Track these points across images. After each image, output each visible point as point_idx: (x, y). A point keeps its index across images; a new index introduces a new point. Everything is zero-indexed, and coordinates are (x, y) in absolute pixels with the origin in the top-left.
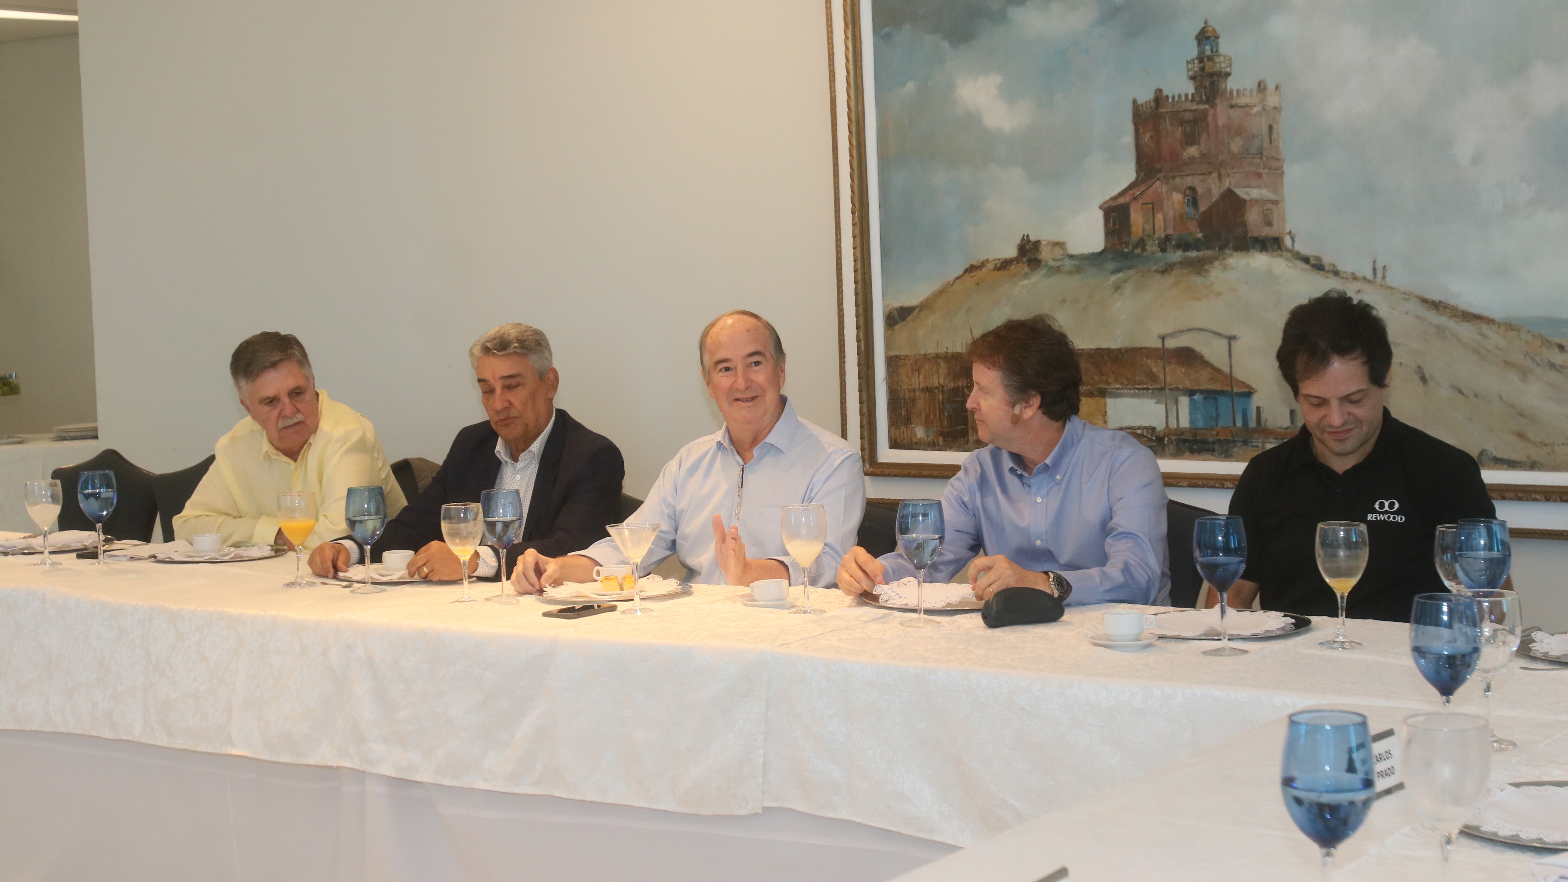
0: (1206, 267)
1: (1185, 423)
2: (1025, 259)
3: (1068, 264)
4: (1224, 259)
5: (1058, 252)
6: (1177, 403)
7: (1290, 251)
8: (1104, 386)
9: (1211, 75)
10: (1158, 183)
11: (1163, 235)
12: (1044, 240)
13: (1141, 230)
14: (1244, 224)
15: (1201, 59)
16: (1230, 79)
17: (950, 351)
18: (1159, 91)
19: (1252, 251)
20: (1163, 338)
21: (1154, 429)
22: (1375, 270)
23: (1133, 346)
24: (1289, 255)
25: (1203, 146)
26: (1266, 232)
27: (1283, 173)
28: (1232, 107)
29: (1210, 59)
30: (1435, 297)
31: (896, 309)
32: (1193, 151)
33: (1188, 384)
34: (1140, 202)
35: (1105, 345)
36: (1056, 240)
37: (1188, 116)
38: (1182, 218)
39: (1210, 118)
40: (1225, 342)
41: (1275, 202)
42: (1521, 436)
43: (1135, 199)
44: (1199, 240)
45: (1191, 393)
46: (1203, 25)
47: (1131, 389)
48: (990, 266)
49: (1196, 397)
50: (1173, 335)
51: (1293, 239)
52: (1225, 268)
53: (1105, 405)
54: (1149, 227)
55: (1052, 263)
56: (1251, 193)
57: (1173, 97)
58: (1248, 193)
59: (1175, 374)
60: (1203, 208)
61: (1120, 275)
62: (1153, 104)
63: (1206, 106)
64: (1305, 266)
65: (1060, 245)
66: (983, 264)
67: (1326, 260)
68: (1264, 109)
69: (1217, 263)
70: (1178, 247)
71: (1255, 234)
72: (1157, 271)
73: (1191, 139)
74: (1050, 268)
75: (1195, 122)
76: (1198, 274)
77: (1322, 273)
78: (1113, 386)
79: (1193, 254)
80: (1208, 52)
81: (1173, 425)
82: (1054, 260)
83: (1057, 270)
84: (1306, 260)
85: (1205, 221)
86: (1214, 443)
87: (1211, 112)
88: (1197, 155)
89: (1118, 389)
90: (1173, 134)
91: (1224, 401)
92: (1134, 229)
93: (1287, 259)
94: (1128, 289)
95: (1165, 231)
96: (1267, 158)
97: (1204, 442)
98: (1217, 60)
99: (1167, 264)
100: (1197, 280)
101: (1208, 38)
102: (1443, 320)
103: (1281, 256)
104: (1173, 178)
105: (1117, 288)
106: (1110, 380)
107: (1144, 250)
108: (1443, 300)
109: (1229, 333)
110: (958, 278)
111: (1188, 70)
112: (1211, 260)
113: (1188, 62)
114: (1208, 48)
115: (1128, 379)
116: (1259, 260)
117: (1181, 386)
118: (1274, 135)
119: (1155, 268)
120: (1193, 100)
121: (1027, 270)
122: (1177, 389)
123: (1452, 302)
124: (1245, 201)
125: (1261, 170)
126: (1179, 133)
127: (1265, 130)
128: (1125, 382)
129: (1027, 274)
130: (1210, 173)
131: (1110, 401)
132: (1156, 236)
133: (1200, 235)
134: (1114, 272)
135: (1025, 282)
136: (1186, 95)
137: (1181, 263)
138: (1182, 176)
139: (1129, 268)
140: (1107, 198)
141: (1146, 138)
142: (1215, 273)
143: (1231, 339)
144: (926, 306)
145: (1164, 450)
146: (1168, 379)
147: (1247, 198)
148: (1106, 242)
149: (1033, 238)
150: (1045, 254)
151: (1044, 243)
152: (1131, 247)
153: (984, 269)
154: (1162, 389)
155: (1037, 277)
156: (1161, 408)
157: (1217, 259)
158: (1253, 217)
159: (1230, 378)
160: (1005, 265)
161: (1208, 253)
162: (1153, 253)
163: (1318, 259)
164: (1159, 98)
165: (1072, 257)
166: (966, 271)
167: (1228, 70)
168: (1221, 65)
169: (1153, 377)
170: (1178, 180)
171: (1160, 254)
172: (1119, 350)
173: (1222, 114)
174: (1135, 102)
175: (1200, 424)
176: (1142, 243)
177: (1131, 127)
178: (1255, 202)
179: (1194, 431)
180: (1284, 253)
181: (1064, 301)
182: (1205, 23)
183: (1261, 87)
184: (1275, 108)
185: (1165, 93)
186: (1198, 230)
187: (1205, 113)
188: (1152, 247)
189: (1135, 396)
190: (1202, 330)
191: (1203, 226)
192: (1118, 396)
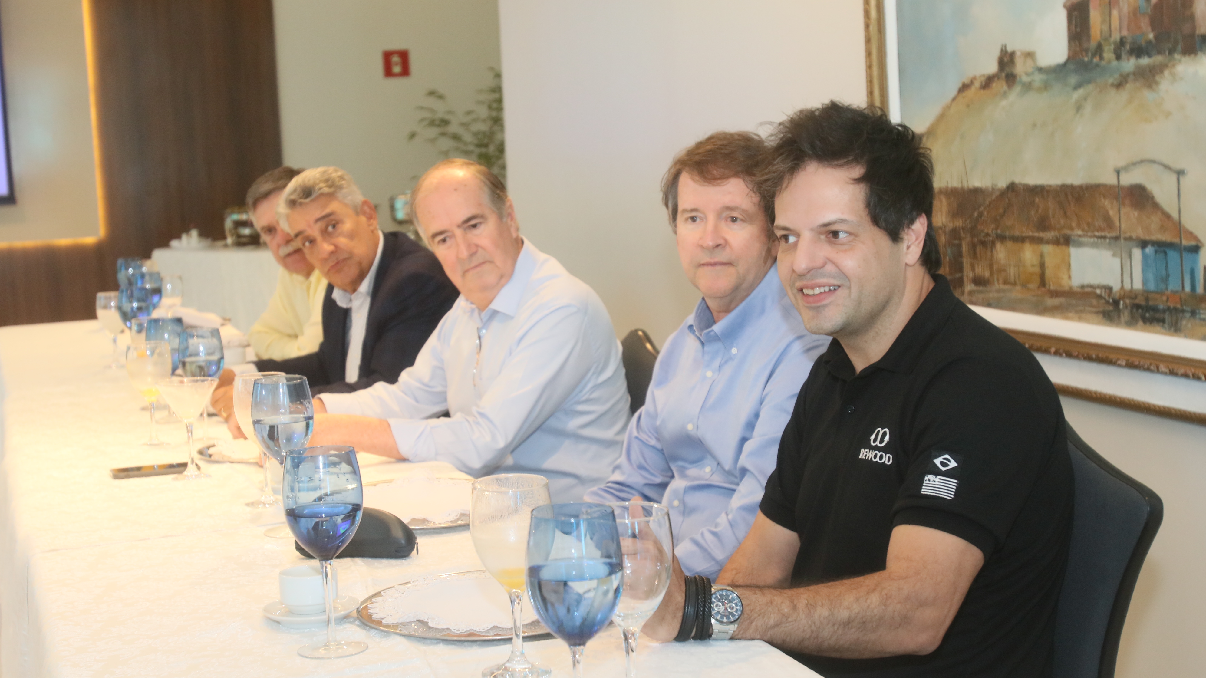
0: (1157, 78)
1: (1138, 285)
2: (1003, 75)
3: (1038, 78)
4: (1174, 66)
5: (1029, 64)
6: (1130, 257)
8: (1067, 232)
11: (1118, 37)
12: (1018, 51)
13: (1099, 33)
14: (1192, 18)
17: (950, 185)
19: (1199, 53)
20: (1118, 172)
21: (1109, 289)
23: (1093, 182)
33: (1140, 233)
35: (1069, 181)
36: (1027, 49)
38: (1136, 14)
40: (1174, 177)
44: (1150, 42)
45: (1143, 244)
47: (1091, 237)
48: (977, 84)
49: (1149, 250)
50: (1126, 168)
52: (1174, 78)
53: (1069, 255)
54: (1105, 28)
55: (1025, 79)
59: (1128, 219)
61: (1081, 91)
65: (1030, 55)
66: (972, 82)
69: (1166, 73)
70: (1131, 52)
72: (1112, 85)
74: (1023, 84)
76: (1150, 87)
78: (1075, 232)
79: (1145, 61)
81: (1127, 286)
82: (1026, 74)
83: (1029, 87)
85: (1156, 16)
86: (1164, 311)
89: (1080, 236)
91: (1173, 255)
92: (1093, 32)
94: (1088, 108)
95: (1120, 31)
97: (1155, 309)
99: (1121, 75)
100: (1148, 95)
105: (1079, 107)
106: (1074, 225)
107: (1101, 58)
109: (1178, 166)
110: (954, 99)
112: (1161, 69)
115: (1088, 224)
117: (1134, 236)
119: (1111, 81)
121: (1005, 87)
122: (1129, 239)
128: (1086, 228)
129: (1005, 92)
131: (1073, 251)
132: (1112, 39)
133: (1151, 36)
134: (1077, 87)
135: (1004, 103)
137: (1134, 74)
139: (1089, 82)
142: (1165, 84)
143: (1180, 173)
144: (931, 132)
145: (1119, 316)
146: (1123, 226)
148: (1069, 49)
149: (1009, 49)
150: (1020, 68)
151: (1018, 54)
152: (1090, 55)
153: (973, 88)
154: (1117, 238)
155: (1014, 95)
156: (1116, 263)
157: (1166, 66)
159: (1178, 227)
160: (988, 82)
161: (1158, 59)
162: (1109, 61)
165: (1040, 70)
166: (960, 90)
169: (1109, 223)
171: (1115, 63)
172: (1081, 187)
175: (1152, 287)
176: (1099, 50)
179: (1146, 293)
181: (1035, 126)
186: (1150, 29)
188: (1108, 54)
189: (1094, 245)
190: (1153, 162)
191: (1155, 23)
192: (1080, 245)
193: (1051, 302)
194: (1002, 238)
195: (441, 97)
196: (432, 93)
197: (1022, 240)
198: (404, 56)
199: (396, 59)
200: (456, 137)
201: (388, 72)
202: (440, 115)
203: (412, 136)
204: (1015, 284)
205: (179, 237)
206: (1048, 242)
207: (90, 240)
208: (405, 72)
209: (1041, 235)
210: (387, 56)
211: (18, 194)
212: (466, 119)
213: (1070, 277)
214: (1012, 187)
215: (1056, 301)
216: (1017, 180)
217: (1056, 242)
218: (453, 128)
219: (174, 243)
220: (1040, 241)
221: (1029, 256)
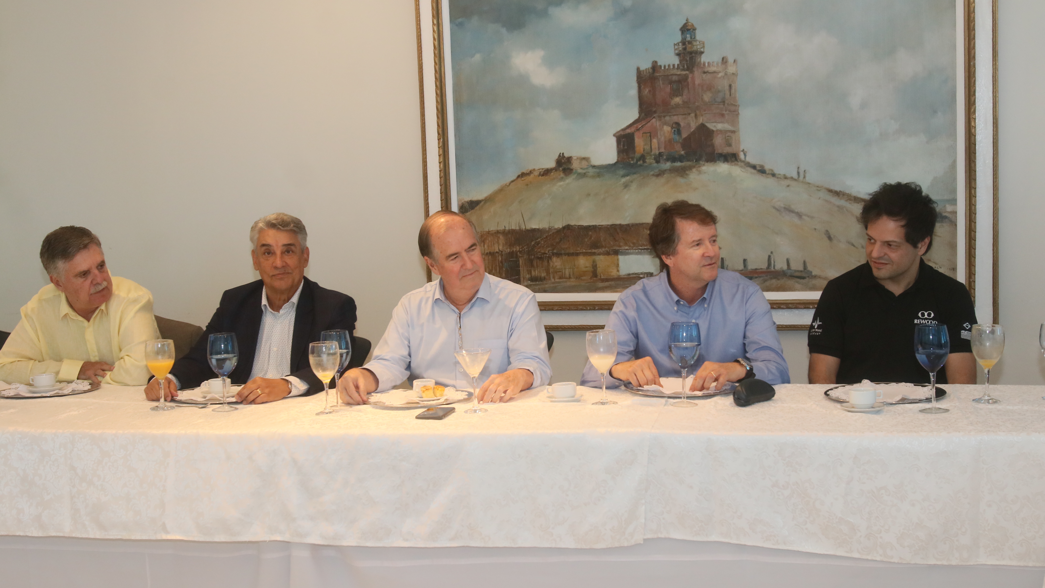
0: (687, 172)
2: (561, 169)
3: (591, 171)
4: (700, 167)
5: (584, 164)
7: (743, 162)
8: (617, 248)
9: (691, 53)
10: (654, 120)
11: (657, 152)
12: (575, 157)
13: (642, 150)
14: (713, 146)
15: (684, 42)
16: (703, 56)
17: (507, 228)
18: (655, 63)
19: (718, 162)
22: (798, 173)
23: (638, 222)
24: (742, 164)
25: (684, 97)
26: (727, 150)
27: (739, 114)
28: (705, 73)
29: (690, 43)
30: (837, 188)
31: (468, 202)
32: (677, 100)
34: (641, 132)
35: (618, 222)
36: (583, 156)
37: (675, 78)
38: (670, 142)
39: (690, 80)
41: (734, 132)
43: (638, 130)
44: (682, 155)
46: (685, 22)
47: (636, 249)
48: (536, 173)
51: (745, 155)
52: (700, 173)
53: (618, 260)
54: (648, 148)
55: (580, 171)
56: (716, 126)
57: (665, 66)
58: (715, 126)
60: (685, 135)
61: (628, 178)
62: (651, 71)
63: (687, 72)
64: (753, 171)
65: (586, 159)
66: (531, 172)
67: (767, 167)
68: (726, 74)
69: (694, 170)
70: (667, 160)
71: (720, 151)
72: (653, 175)
73: (676, 93)
74: (579, 174)
75: (679, 82)
76: (682, 176)
77: (764, 175)
78: (623, 248)
79: (678, 164)
80: (688, 39)
82: (581, 169)
83: (584, 175)
84: (754, 167)
85: (686, 143)
87: (690, 76)
88: (681, 102)
89: (627, 249)
90: (664, 89)
92: (637, 149)
93: (741, 167)
94: (634, 186)
95: (659, 150)
96: (728, 104)
98: (695, 43)
99: (660, 170)
100: (680, 180)
101: (688, 30)
102: (842, 202)
103: (737, 165)
104: (664, 117)
105: (626, 186)
106: (621, 244)
107: (644, 162)
108: (842, 190)
110: (512, 181)
111: (675, 50)
112: (690, 168)
113: (675, 45)
114: (688, 36)
115: (634, 243)
116: (723, 168)
118: (733, 91)
119: (652, 173)
120: (678, 68)
121: (562, 175)
123: (847, 192)
124: (713, 131)
125: (724, 112)
126: (668, 89)
127: (727, 87)
128: (632, 245)
129: (562, 178)
130: (689, 114)
131: (621, 258)
132: (652, 153)
133: (683, 153)
134: (624, 176)
135: (562, 183)
136: (674, 65)
137: (670, 170)
138: (670, 116)
139: (634, 173)
140: (619, 129)
141: (646, 91)
142: (693, 176)
144: (489, 200)
147: (714, 129)
148: (618, 157)
149: (566, 155)
150: (575, 165)
151: (575, 158)
152: (635, 160)
153: (532, 175)
155: (570, 180)
157: (694, 167)
158: (718, 141)
160: (546, 172)
161: (688, 163)
162: (651, 164)
163: (762, 166)
164: (655, 66)
165: (594, 167)
166: (519, 177)
167: (702, 50)
168: (697, 46)
170: (667, 118)
171: (655, 165)
172: (628, 225)
173: (697, 78)
174: (638, 69)
176: (643, 158)
177: (635, 85)
178: (720, 131)
180: (739, 163)
181: (589, 195)
182: (687, 20)
183: (724, 61)
184: (733, 74)
185: (659, 64)
186: (681, 149)
187: (686, 77)
188: (650, 160)
189: (639, 253)
191: (685, 147)
192: (626, 254)
193: (601, 285)
194: (558, 255)
197: (577, 254)
204: (570, 278)
206: (599, 254)
209: (593, 251)
213: (618, 271)
214: (568, 227)
215: (607, 284)
216: (572, 223)
217: (608, 254)
220: (594, 254)
221: (583, 262)
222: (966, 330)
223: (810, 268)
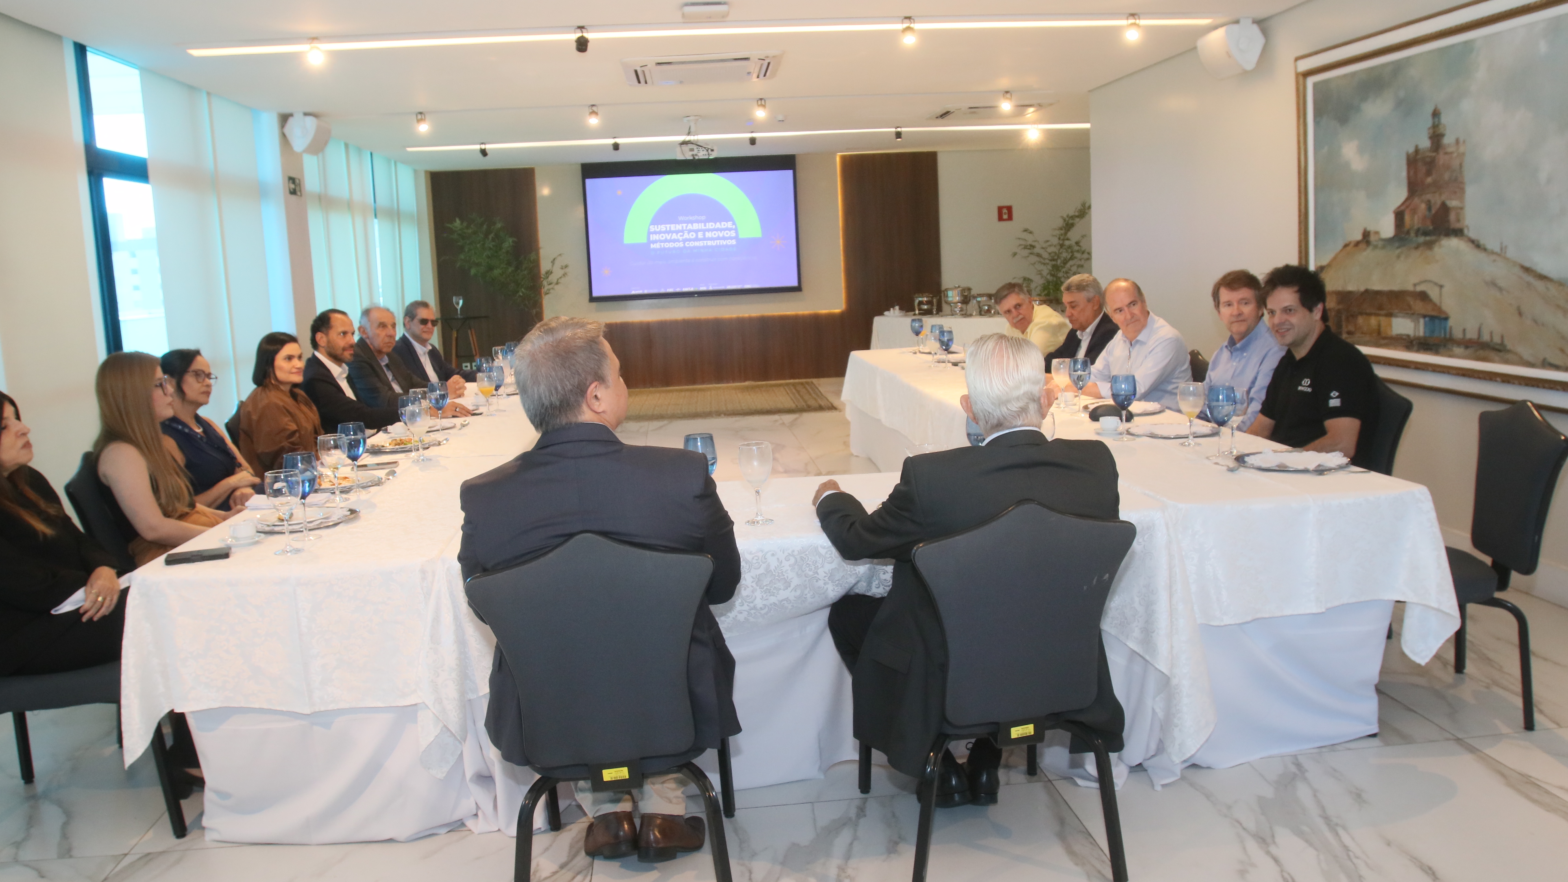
0: (1433, 246)
1: (1421, 334)
2: (1365, 241)
3: (1381, 243)
4: (1440, 241)
5: (1376, 237)
6: (1419, 322)
7: (1467, 236)
8: (1391, 311)
9: (1437, 136)
10: (1416, 198)
11: (1417, 227)
13: (1408, 225)
14: (1448, 221)
15: (1433, 127)
16: (1445, 138)
18: (1417, 147)
19: (1451, 236)
20: (1415, 286)
21: (1408, 336)
23: (1403, 289)
24: (1466, 239)
25: (1434, 176)
26: (1457, 226)
27: (1465, 191)
28: (1446, 153)
29: (1437, 126)
30: (1527, 264)
32: (1429, 180)
33: (1423, 312)
34: (1409, 209)
35: (1393, 289)
36: (1377, 230)
37: (1428, 160)
38: (1425, 218)
39: (1437, 161)
40: (1439, 288)
41: (1461, 208)
42: (1562, 350)
43: (1407, 207)
44: (1431, 230)
45: (1424, 316)
46: (1434, 107)
47: (1401, 313)
48: (1352, 244)
49: (1427, 319)
50: (1418, 284)
51: (1468, 230)
52: (1440, 246)
53: (1391, 321)
54: (1412, 223)
55: (1375, 243)
56: (1453, 203)
57: (1423, 149)
58: (1451, 203)
59: (1418, 306)
60: (1433, 212)
61: (1400, 250)
62: (1414, 154)
63: (1435, 154)
64: (1470, 245)
65: (1377, 233)
66: (1350, 243)
67: (1482, 242)
68: (1458, 154)
69: (1437, 244)
70: (1422, 234)
71: (1453, 227)
72: (1414, 248)
73: (1429, 173)
74: (1374, 245)
75: (1430, 163)
76: (1430, 249)
77: (1479, 249)
78: (1395, 311)
79: (1428, 238)
80: (1436, 123)
81: (1417, 335)
82: (1376, 241)
83: (1376, 247)
84: (1473, 242)
85: (1434, 219)
86: (1432, 345)
87: (1437, 157)
88: (1431, 182)
89: (1397, 313)
90: (1422, 169)
91: (1437, 321)
92: (1406, 224)
93: (1465, 242)
94: (1403, 257)
95: (1418, 225)
96: (1459, 182)
97: (1428, 344)
98: (1440, 127)
99: (1418, 244)
100: (1429, 253)
101: (1436, 115)
102: (1530, 279)
103: (1463, 240)
104: (1422, 195)
105: (1398, 257)
106: (1394, 308)
107: (1409, 236)
108: (1531, 267)
109: (1441, 283)
110: (1341, 251)
111: (1428, 134)
112: (1435, 242)
113: (1428, 129)
114: (1436, 120)
115: (1401, 308)
116: (1454, 242)
117: (1421, 313)
118: (1462, 169)
119: (1413, 246)
120: (1430, 150)
121: (1365, 246)
122: (1418, 314)
123: (1534, 268)
124: (1449, 208)
125: (1457, 190)
126: (1424, 170)
127: (1459, 167)
128: (1400, 310)
129: (1365, 249)
130: (1436, 192)
131: (1394, 319)
132: (1414, 228)
133: (1431, 228)
134: (1398, 248)
135: (1364, 253)
136: (1428, 148)
137: (1423, 244)
138: (1425, 194)
139: (1403, 246)
140: (1396, 207)
141: (1412, 173)
142: (1436, 249)
143: (1441, 287)
144: (1329, 265)
145: (1413, 348)
146: (1416, 309)
147: (1450, 206)
148: (1395, 231)
149: (1368, 229)
150: (1372, 238)
151: (1372, 232)
152: (1404, 234)
153: (1350, 246)
154: (1413, 314)
155: (1369, 250)
156: (1412, 325)
157: (1437, 241)
158: (1452, 217)
159: (1440, 309)
160: (1357, 244)
161: (1433, 238)
162: (1413, 238)
163: (1479, 242)
165: (1382, 240)
166: (1344, 247)
167: (1444, 132)
168: (1441, 130)
169: (1410, 307)
170: (1424, 196)
171: (1415, 238)
172: (1398, 292)
173: (1442, 159)
174: (1407, 153)
175: (1427, 335)
176: (1408, 232)
177: (1406, 167)
178: (1454, 208)
179: (1425, 338)
180: (1464, 238)
181: (1378, 264)
182: (1436, 106)
184: (1462, 153)
185: (1419, 147)
186: (1431, 225)
187: (1434, 157)
188: (1412, 234)
189: (1403, 317)
190: (1430, 281)
191: (1433, 223)
192: (1396, 316)
193: (1383, 342)
194: (1361, 314)
195: (1031, 233)
196: (1026, 230)
197: (1370, 314)
198: (1009, 209)
199: (1005, 211)
200: (1039, 255)
201: (1000, 219)
202: (1030, 242)
203: (1015, 254)
204: (1366, 334)
205: (889, 310)
206: (1382, 315)
207: (838, 310)
208: (1010, 218)
209: (1379, 312)
210: (1000, 209)
211: (804, 286)
212: (1044, 245)
213: (1391, 331)
214: (1367, 291)
215: (1385, 342)
216: (1369, 288)
217: (1386, 315)
218: (1036, 250)
219: (886, 313)
220: (1379, 315)
221: (1373, 321)
222: (1333, 398)
223: (1506, 342)
